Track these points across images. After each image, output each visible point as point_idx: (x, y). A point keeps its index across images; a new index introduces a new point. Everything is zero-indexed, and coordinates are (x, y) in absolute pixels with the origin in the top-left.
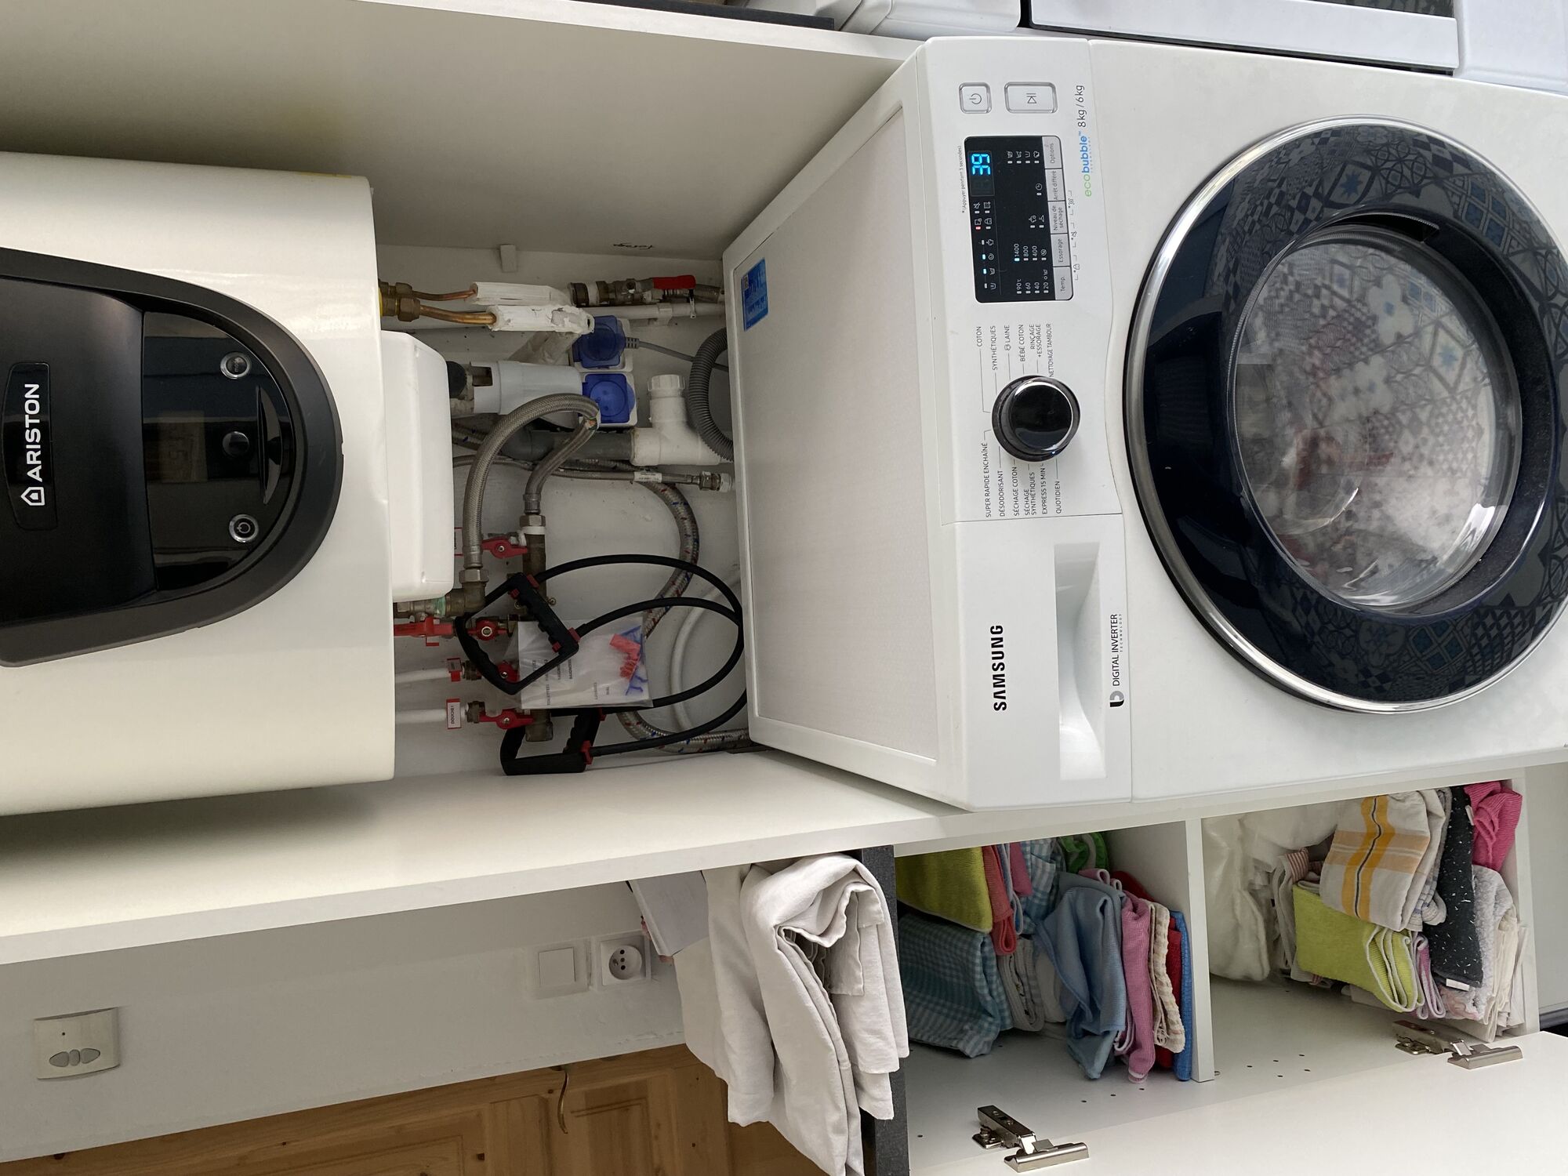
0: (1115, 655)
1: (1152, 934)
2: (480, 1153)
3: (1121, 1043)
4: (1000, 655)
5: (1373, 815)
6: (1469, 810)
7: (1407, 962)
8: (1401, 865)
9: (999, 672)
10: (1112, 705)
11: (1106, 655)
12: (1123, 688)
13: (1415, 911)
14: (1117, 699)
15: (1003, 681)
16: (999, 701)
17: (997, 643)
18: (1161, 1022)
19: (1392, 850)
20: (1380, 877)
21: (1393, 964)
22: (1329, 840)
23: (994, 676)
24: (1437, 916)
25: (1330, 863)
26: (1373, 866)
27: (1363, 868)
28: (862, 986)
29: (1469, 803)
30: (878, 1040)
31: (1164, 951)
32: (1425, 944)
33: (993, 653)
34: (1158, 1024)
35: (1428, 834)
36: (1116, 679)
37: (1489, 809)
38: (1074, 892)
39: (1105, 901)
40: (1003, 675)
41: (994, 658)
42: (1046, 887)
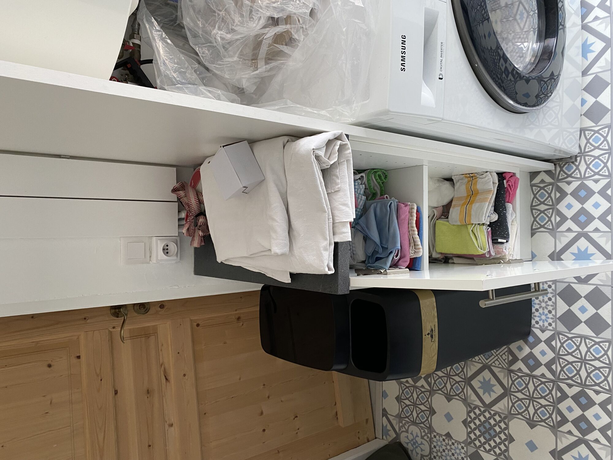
0: (441, 58)
1: (411, 213)
2: (78, 355)
3: (397, 256)
4: (404, 48)
5: (471, 187)
6: (505, 181)
7: (485, 235)
8: (484, 200)
9: (403, 55)
10: (440, 78)
11: (439, 58)
12: (443, 73)
13: (488, 216)
14: (441, 77)
15: (405, 59)
16: (403, 67)
17: (403, 42)
18: (412, 247)
19: (479, 197)
20: (475, 206)
21: (480, 237)
22: (451, 201)
23: (402, 56)
24: (495, 217)
25: (454, 208)
26: (472, 204)
27: (468, 206)
28: (340, 186)
29: (505, 179)
30: (346, 208)
31: (415, 219)
32: (490, 229)
33: (402, 46)
34: (411, 248)
35: (493, 189)
36: (441, 68)
37: (511, 180)
38: (375, 204)
39: (391, 203)
40: (405, 57)
41: (402, 49)
42: (361, 206)
